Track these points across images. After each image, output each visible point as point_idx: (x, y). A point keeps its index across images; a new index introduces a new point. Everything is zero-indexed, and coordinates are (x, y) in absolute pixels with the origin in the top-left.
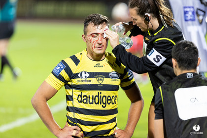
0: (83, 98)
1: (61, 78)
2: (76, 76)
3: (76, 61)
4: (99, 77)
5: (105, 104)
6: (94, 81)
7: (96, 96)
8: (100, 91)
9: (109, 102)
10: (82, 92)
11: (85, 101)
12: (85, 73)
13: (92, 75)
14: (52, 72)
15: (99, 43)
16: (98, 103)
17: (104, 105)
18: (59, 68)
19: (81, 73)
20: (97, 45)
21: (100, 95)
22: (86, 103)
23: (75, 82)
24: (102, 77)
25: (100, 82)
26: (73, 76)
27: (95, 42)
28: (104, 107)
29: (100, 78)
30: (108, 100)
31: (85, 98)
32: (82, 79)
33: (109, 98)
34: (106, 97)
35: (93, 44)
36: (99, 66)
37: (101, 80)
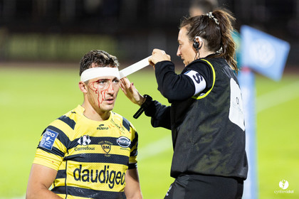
0: (82, 174)
4: (105, 143)
5: (113, 182)
7: (102, 171)
9: (118, 180)
10: (81, 166)
11: (85, 178)
12: (87, 138)
16: (103, 182)
17: (111, 185)
18: (48, 138)
19: (82, 138)
21: (107, 169)
22: (88, 180)
24: (109, 144)
25: (107, 150)
28: (111, 188)
29: (106, 145)
30: (118, 177)
31: (86, 173)
33: (119, 175)
34: (115, 172)
35: (101, 96)
36: (102, 129)
37: (108, 148)
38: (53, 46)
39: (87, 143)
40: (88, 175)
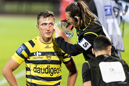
1: (22, 56)
2: (32, 54)
3: (33, 44)
4: (48, 55)
5: (53, 73)
6: (45, 58)
7: (46, 68)
8: (49, 65)
9: (55, 72)
10: (36, 66)
12: (39, 53)
13: (43, 54)
14: (16, 52)
15: (47, 30)
16: (47, 73)
18: (21, 49)
20: (47, 31)
21: (49, 67)
23: (32, 58)
24: (50, 55)
25: (49, 58)
26: (30, 54)
27: (45, 30)
28: (52, 76)
30: (55, 71)
31: (39, 69)
32: (37, 57)
33: (55, 70)
34: (53, 68)
35: (44, 31)
36: (48, 48)
37: (49, 57)
38: (24, 7)
39: (39, 55)
40: (40, 70)
